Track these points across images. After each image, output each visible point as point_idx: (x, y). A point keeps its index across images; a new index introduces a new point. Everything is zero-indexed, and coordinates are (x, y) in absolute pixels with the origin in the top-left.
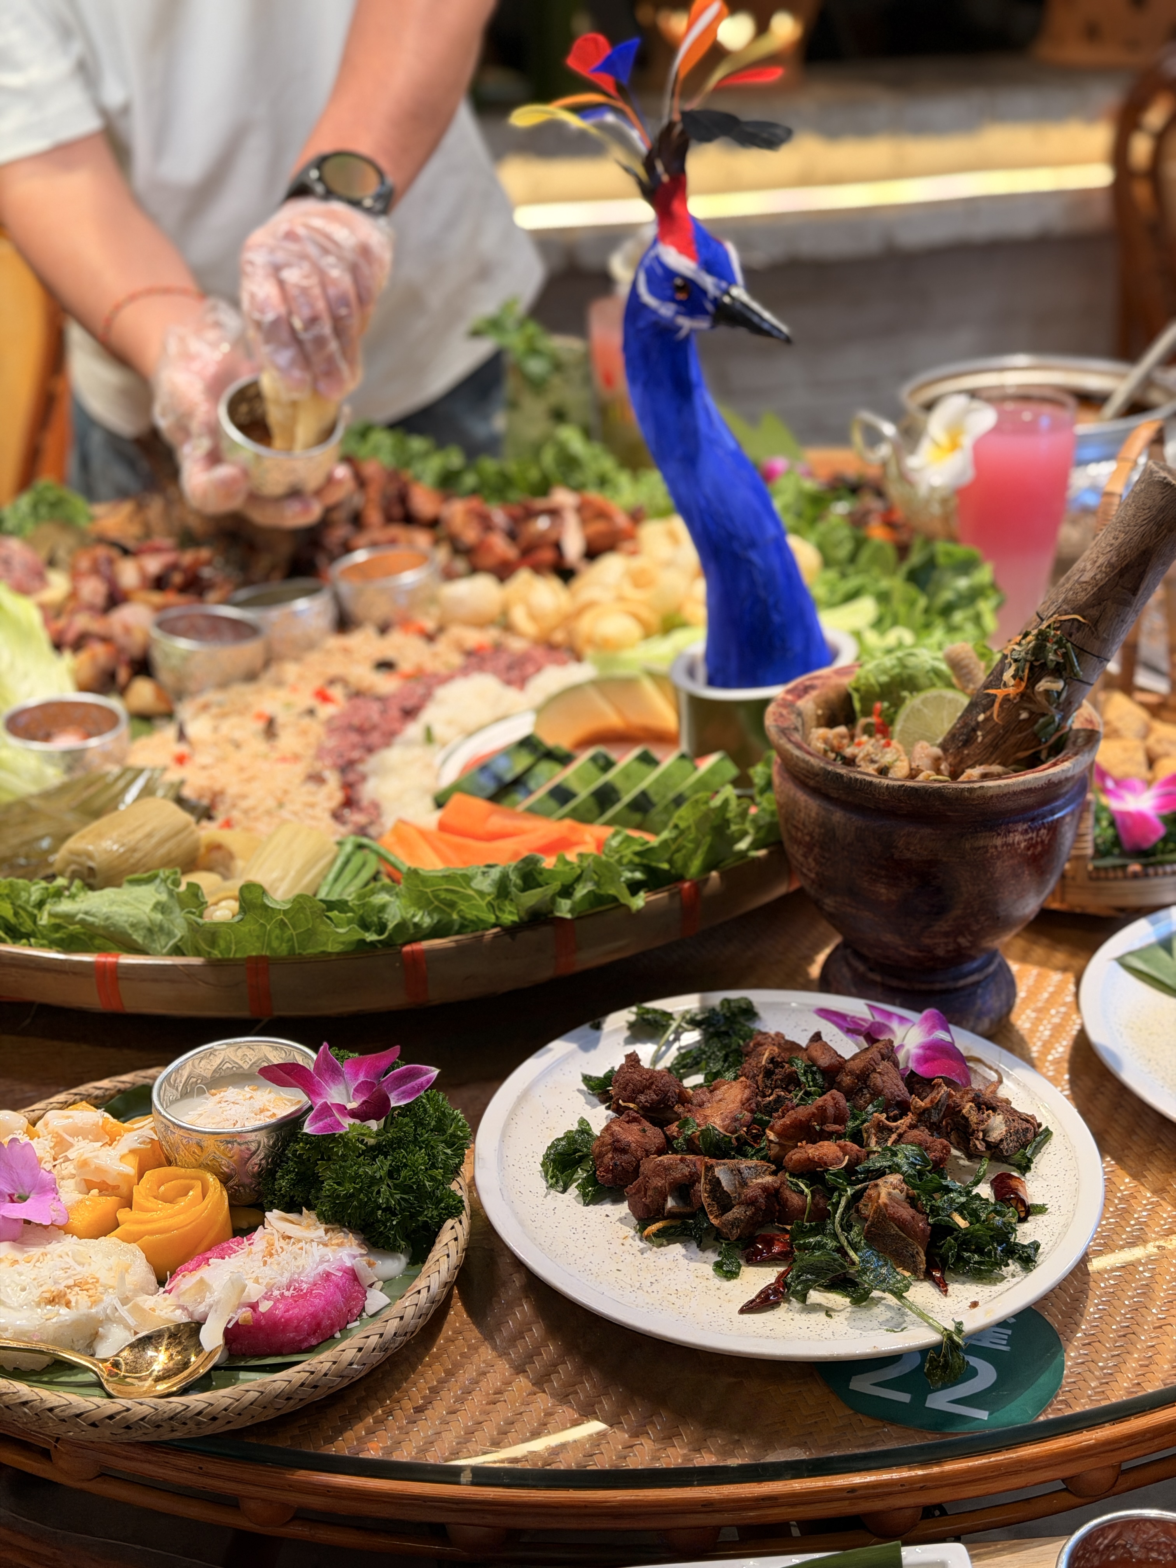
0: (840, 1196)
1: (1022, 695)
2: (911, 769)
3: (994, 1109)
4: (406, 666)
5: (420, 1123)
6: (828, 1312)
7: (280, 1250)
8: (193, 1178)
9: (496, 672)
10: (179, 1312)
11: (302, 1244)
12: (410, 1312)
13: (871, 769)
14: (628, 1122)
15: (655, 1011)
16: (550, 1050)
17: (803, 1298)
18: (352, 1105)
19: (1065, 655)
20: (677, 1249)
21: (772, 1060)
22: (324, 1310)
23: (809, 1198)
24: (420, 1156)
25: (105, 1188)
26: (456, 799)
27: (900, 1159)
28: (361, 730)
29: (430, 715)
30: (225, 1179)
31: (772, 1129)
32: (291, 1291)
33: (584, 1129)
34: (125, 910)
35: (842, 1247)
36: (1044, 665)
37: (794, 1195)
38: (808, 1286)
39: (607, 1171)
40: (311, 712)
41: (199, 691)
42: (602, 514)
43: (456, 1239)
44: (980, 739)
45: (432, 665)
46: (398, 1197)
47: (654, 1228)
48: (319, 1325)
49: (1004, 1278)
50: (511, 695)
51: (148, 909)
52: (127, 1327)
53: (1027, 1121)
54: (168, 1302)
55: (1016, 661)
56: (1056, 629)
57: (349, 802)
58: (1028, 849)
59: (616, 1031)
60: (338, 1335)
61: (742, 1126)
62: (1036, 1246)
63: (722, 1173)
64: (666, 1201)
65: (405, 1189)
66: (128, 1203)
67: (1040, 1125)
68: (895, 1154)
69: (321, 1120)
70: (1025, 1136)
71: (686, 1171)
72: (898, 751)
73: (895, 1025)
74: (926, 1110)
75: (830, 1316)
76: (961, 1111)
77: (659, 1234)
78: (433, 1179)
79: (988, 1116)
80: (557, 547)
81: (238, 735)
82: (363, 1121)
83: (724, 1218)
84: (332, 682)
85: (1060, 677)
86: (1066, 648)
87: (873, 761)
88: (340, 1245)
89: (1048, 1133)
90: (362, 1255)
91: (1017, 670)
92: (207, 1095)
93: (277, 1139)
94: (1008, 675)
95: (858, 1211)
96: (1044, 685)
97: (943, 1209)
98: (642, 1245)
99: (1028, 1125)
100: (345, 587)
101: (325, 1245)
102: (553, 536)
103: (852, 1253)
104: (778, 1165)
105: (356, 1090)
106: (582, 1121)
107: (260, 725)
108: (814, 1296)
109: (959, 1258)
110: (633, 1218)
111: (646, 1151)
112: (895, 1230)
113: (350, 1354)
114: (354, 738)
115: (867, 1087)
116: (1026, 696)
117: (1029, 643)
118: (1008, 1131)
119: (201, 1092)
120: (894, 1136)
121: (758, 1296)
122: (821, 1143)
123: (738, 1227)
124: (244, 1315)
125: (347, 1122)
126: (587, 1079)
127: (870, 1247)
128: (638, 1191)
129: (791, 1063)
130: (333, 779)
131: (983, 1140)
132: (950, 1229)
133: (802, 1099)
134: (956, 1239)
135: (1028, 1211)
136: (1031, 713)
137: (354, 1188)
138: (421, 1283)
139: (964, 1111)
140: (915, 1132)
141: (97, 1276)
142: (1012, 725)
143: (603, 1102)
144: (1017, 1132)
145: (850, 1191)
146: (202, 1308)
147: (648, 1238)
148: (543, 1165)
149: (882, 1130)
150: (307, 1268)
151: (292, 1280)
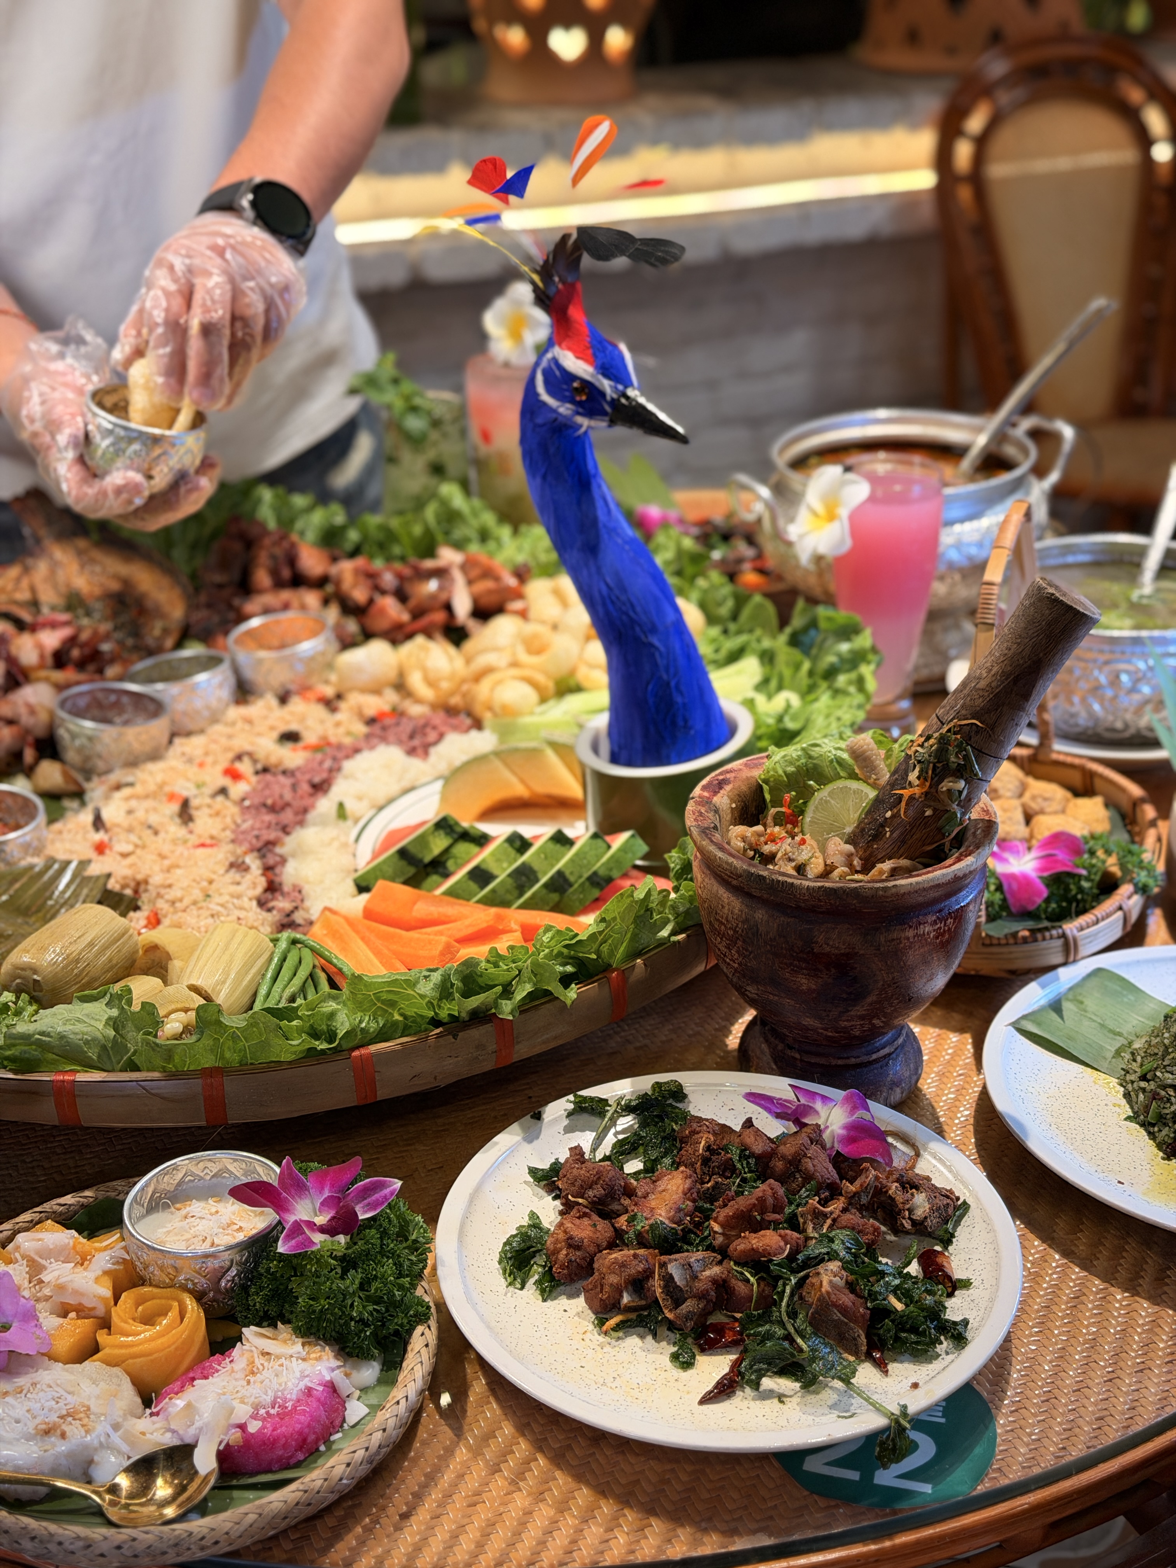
0: (784, 1285)
1: (926, 794)
2: (826, 865)
3: (916, 1187)
4: (310, 737)
5: (384, 1234)
6: (781, 1398)
7: (261, 1367)
8: (168, 1298)
9: (400, 742)
10: (169, 1435)
11: (283, 1360)
12: (391, 1423)
13: (789, 869)
14: (579, 1218)
15: (592, 1099)
16: (496, 1143)
17: (756, 1385)
18: (321, 1220)
19: (966, 758)
20: (633, 1342)
21: (708, 1148)
22: (309, 1426)
23: (755, 1286)
24: (388, 1267)
25: (82, 1312)
26: (380, 885)
27: (837, 1246)
28: (273, 809)
29: (340, 790)
30: (199, 1296)
31: (715, 1221)
32: (276, 1409)
33: (535, 1224)
34: (79, 1027)
35: (789, 1334)
36: (947, 766)
37: (740, 1284)
38: (761, 1375)
39: (562, 1267)
40: (223, 791)
41: (108, 771)
42: (488, 573)
43: (427, 1346)
44: (888, 834)
45: (336, 735)
46: (371, 1308)
47: (612, 1322)
48: (304, 1440)
49: (939, 1355)
50: (415, 763)
51: (100, 1026)
52: (119, 1452)
53: (948, 1197)
54: (158, 1425)
55: (919, 762)
56: (955, 733)
57: (273, 888)
58: (937, 938)
59: (556, 1120)
60: (322, 1448)
61: (686, 1215)
62: (966, 1322)
63: (674, 1270)
64: (622, 1297)
65: (378, 1301)
66: (105, 1324)
67: (958, 1199)
68: (831, 1240)
69: (293, 1239)
70: (946, 1211)
71: (641, 1267)
72: (812, 847)
73: (818, 1105)
74: (856, 1194)
75: (781, 1402)
76: (887, 1192)
77: (617, 1328)
78: (401, 1287)
79: (912, 1195)
80: (448, 607)
81: (153, 819)
82: (333, 1235)
83: (678, 1311)
84: (239, 757)
85: (962, 777)
86: (965, 750)
87: (790, 860)
88: (318, 1359)
89: (965, 1206)
90: (339, 1367)
91: (921, 771)
92: (172, 1209)
93: (249, 1256)
94: (913, 776)
95: (801, 1298)
96: (946, 785)
97: (880, 1293)
98: (601, 1339)
99: (949, 1201)
100: (243, 657)
101: (304, 1360)
102: (443, 597)
103: (799, 1340)
104: (723, 1253)
105: (322, 1204)
106: (533, 1215)
107: (175, 807)
108: (767, 1383)
109: (897, 1339)
110: (589, 1312)
111: (598, 1246)
112: (837, 1315)
113: (340, 1470)
114: (268, 818)
115: (799, 1171)
116: (930, 796)
117: (932, 746)
118: (931, 1209)
119: (166, 1206)
120: (829, 1222)
121: (716, 1387)
122: (762, 1232)
123: (691, 1319)
124: (235, 1437)
125: (318, 1238)
126: (533, 1171)
127: (816, 1334)
128: (595, 1287)
129: (725, 1149)
130: (254, 863)
131: (910, 1218)
132: (887, 1312)
133: (739, 1186)
134: (893, 1321)
135: (954, 1286)
136: (935, 810)
137: (329, 1304)
138: (397, 1393)
139: (890, 1192)
140: (848, 1216)
141: (87, 1403)
142: (919, 821)
143: (549, 1192)
144: (939, 1209)
145: (793, 1282)
146: (192, 1431)
147: (606, 1333)
148: (500, 1262)
149: (819, 1217)
150: (290, 1384)
151: (276, 1398)
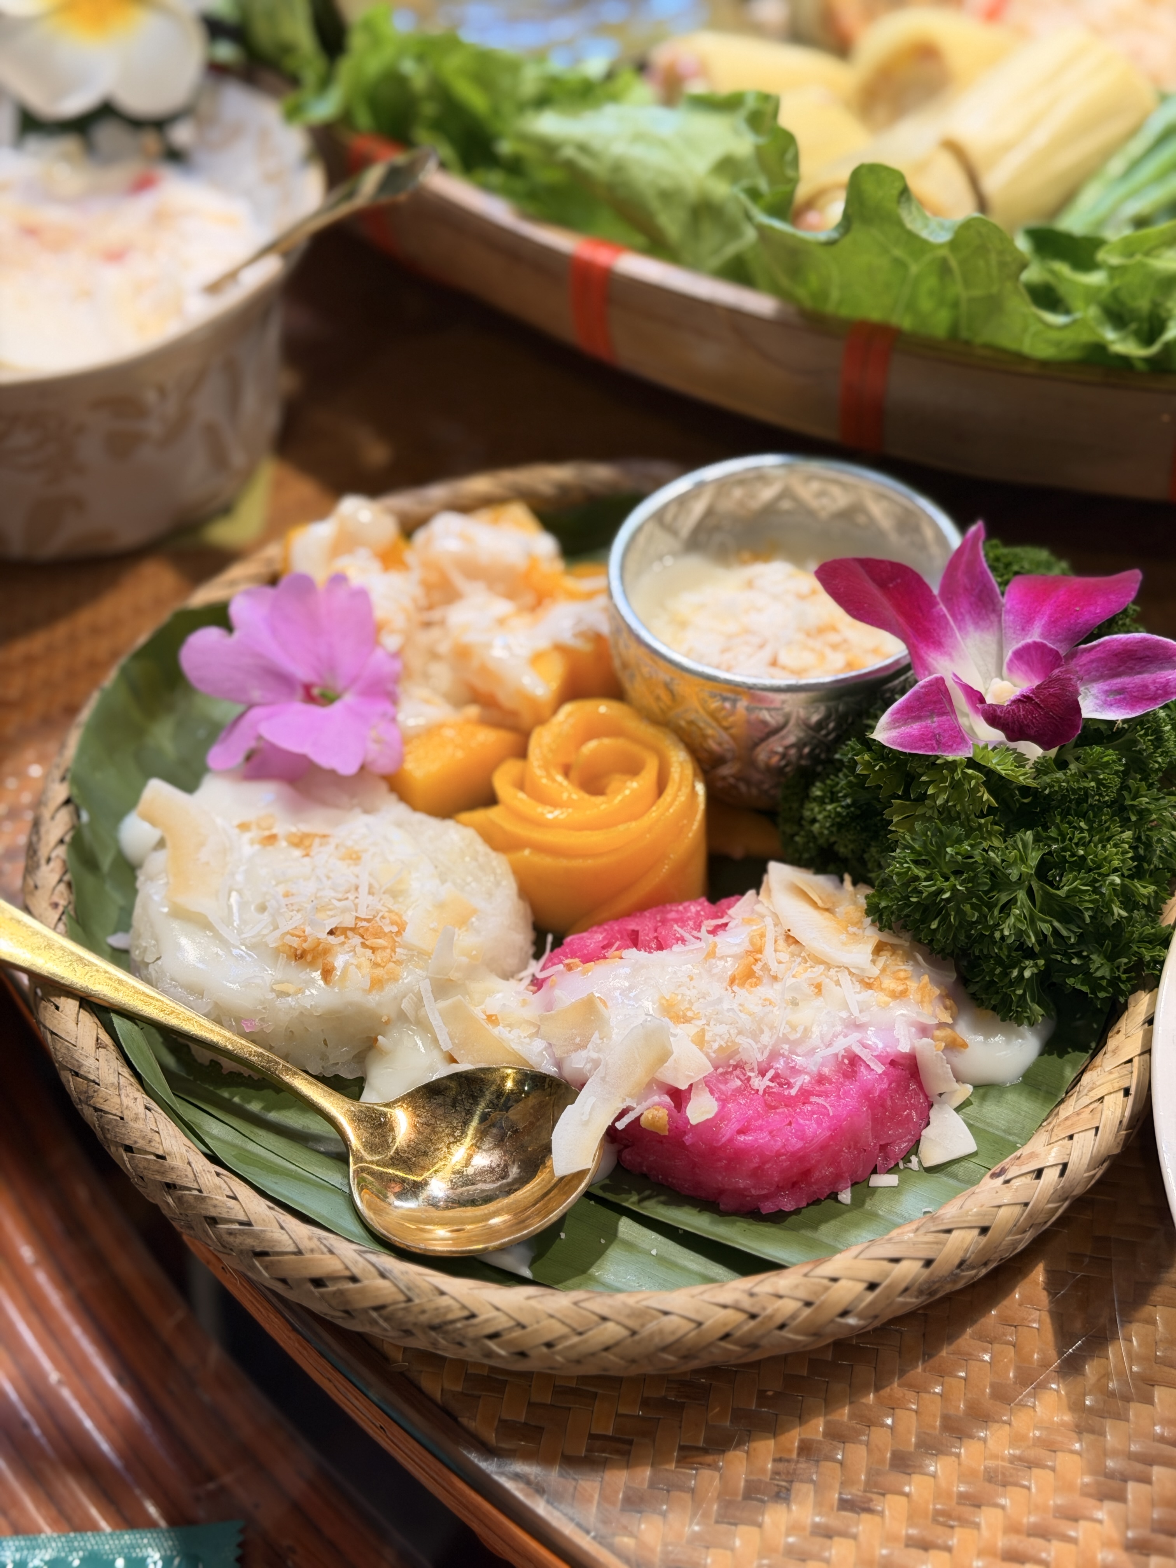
5: (1136, 766)
7: (770, 969)
8: (647, 747)
10: (539, 1043)
11: (819, 970)
18: (999, 693)
22: (824, 1144)
24: (1116, 848)
25: (492, 710)
30: (706, 766)
32: (767, 1081)
46: (1046, 927)
48: (806, 1174)
51: (704, 166)
52: (435, 1043)
54: (531, 1011)
60: (845, 1197)
66: (519, 750)
69: (918, 718)
82: (1013, 738)
88: (900, 994)
90: (940, 1024)
93: (827, 720)
101: (867, 984)
105: (1018, 658)
119: (722, 553)
124: (655, 1109)
125: (979, 733)
146: (578, 1061)
150: (816, 1031)
151: (774, 1055)
